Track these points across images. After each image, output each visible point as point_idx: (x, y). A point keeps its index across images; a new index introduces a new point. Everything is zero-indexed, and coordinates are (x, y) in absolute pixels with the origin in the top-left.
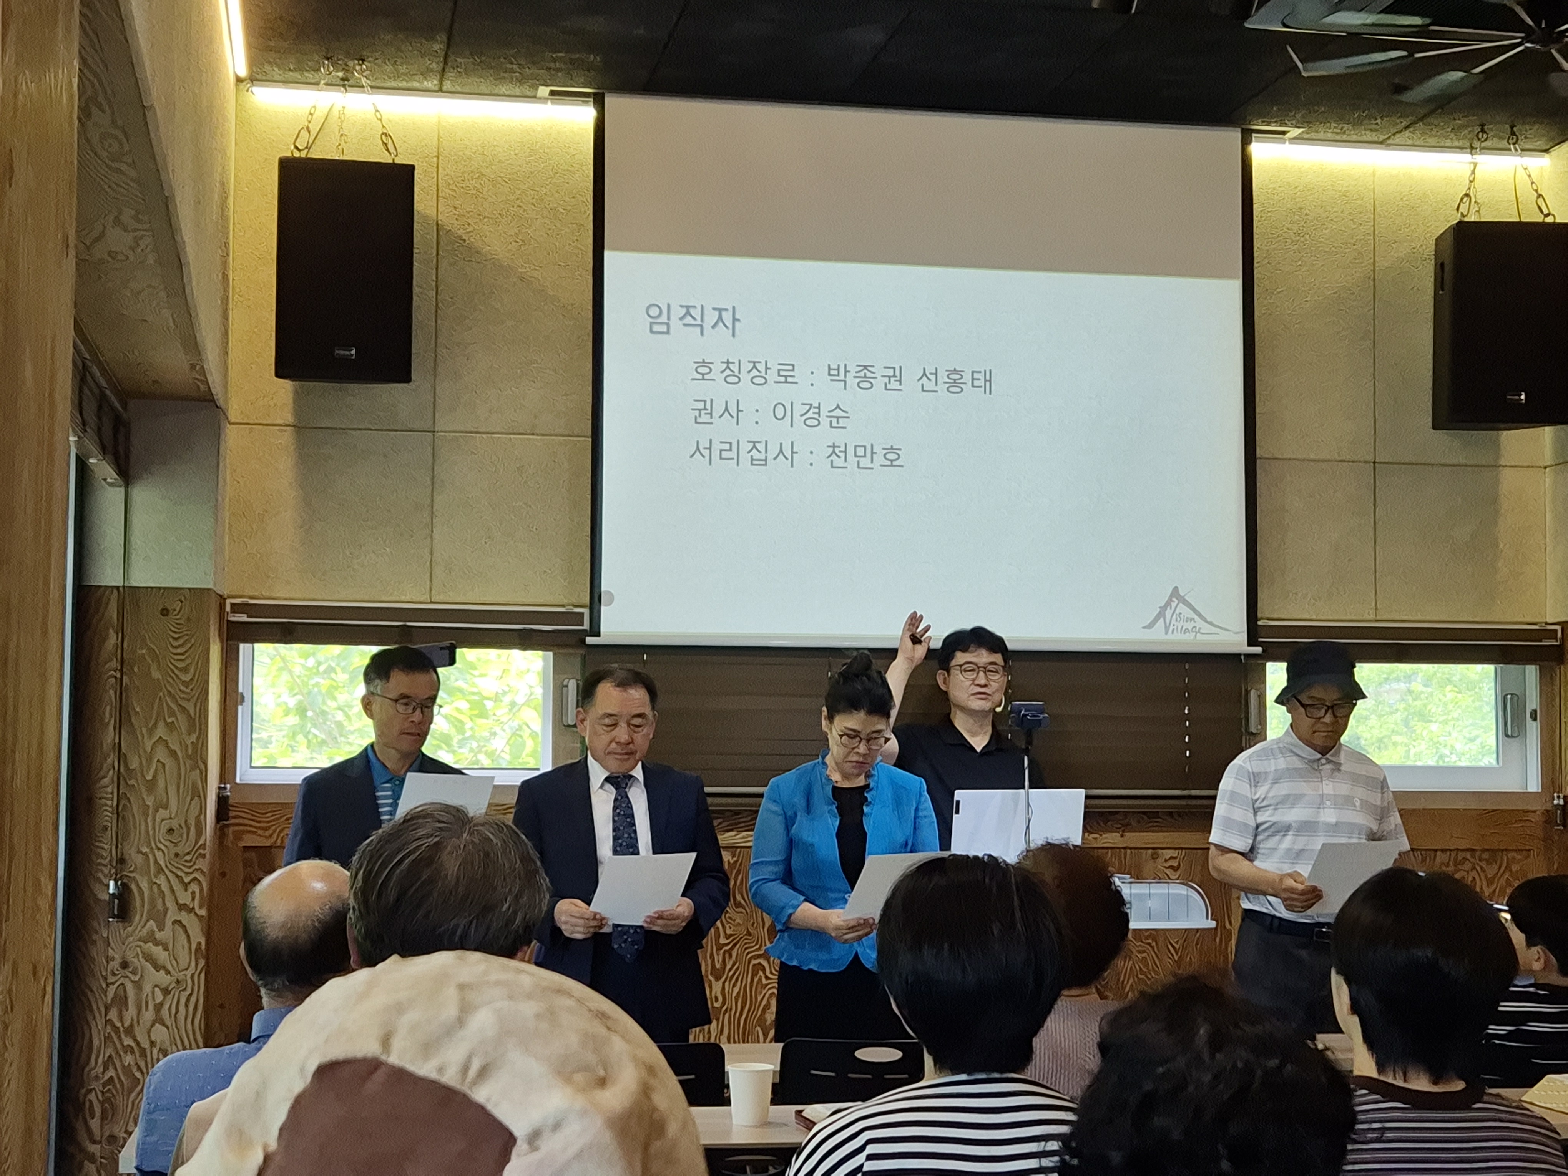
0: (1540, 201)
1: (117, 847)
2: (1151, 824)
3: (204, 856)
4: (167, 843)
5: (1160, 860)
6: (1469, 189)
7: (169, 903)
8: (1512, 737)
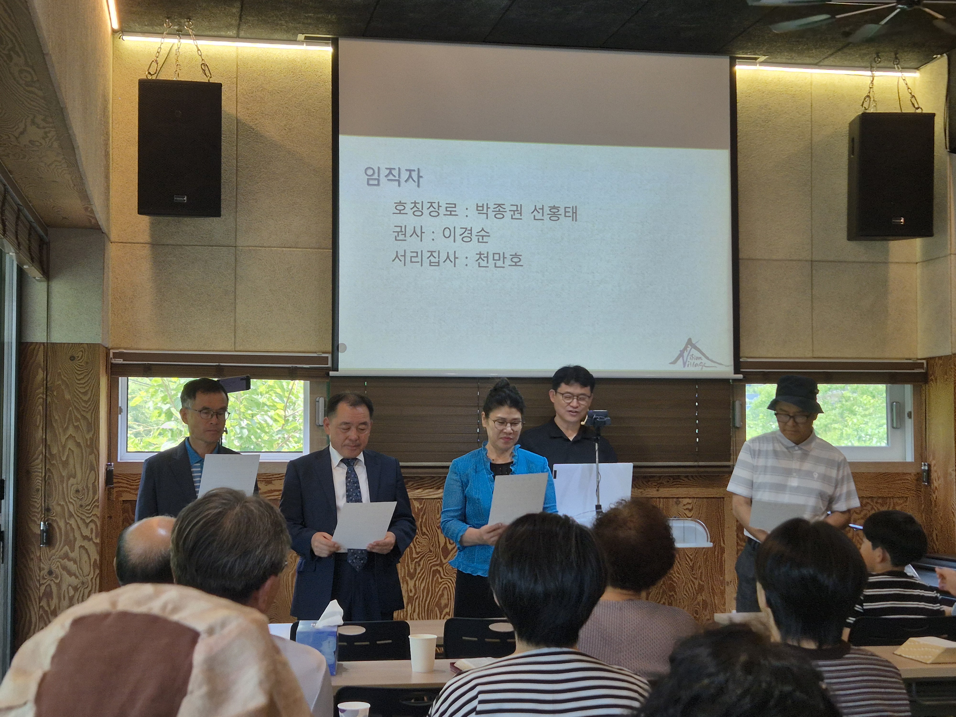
0: (913, 100)
1: (45, 501)
2: (675, 483)
3: (98, 507)
4: (75, 499)
5: (681, 505)
6: (869, 92)
7: (77, 535)
8: (896, 428)
